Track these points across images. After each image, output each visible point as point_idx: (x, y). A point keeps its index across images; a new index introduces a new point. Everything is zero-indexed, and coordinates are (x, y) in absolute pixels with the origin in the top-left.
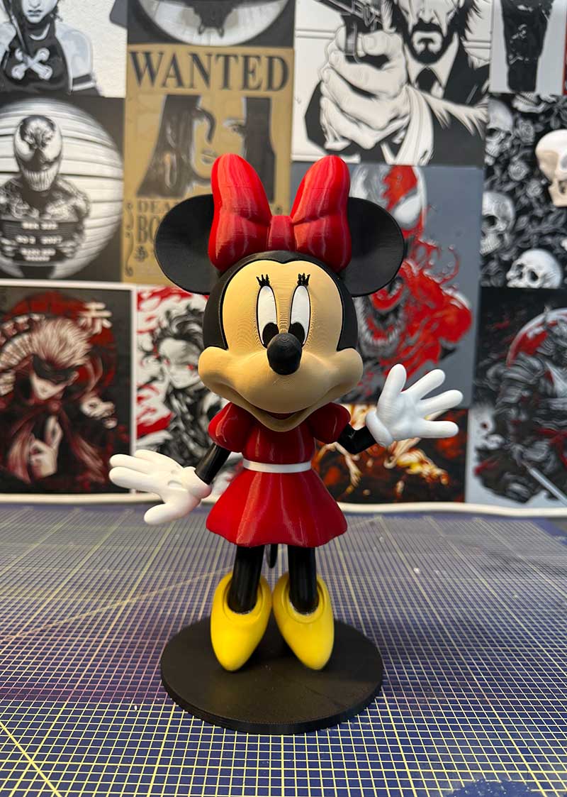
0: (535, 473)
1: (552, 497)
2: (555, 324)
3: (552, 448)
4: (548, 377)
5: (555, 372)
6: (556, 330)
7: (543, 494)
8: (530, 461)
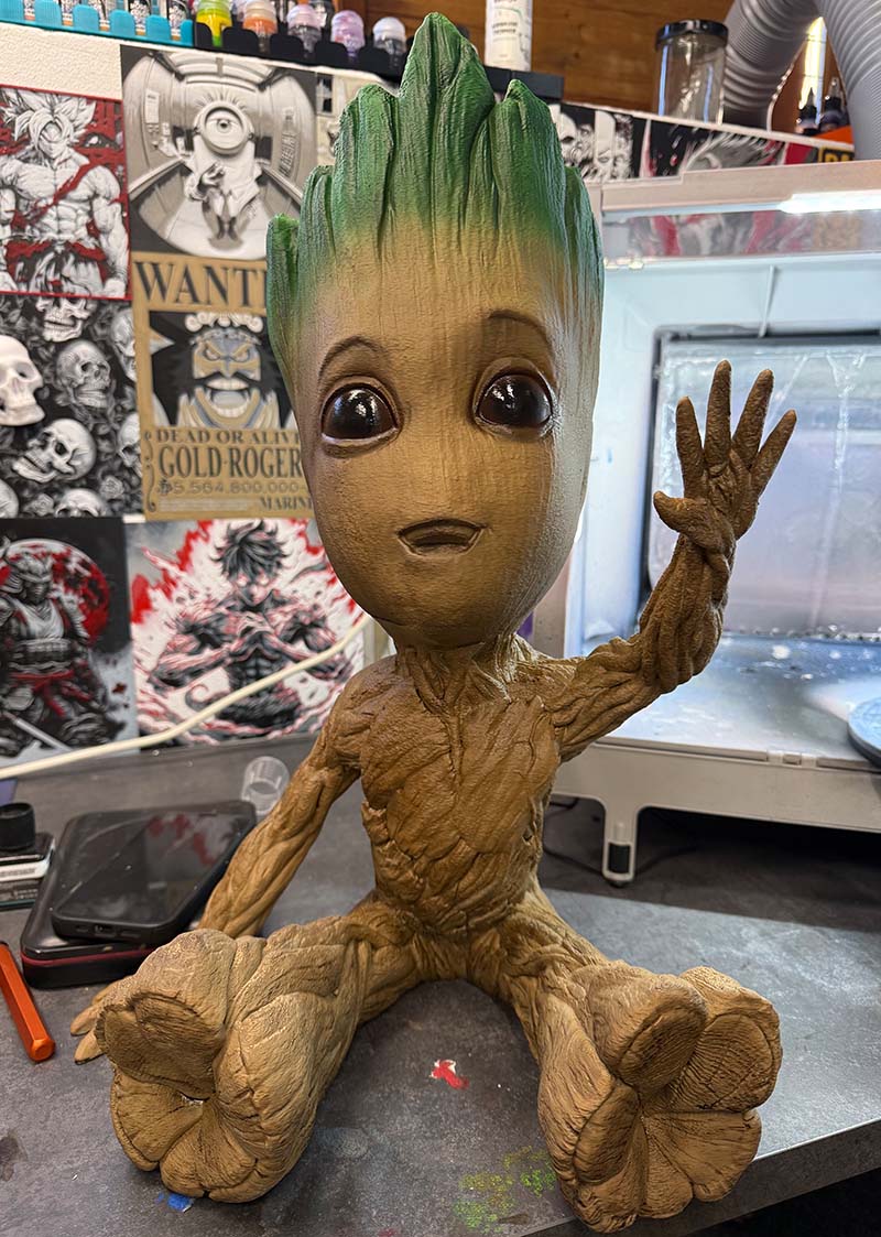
0: (20, 723)
1: (45, 746)
2: (18, 558)
3: (36, 694)
4: (20, 617)
5: (26, 611)
6: (21, 565)
7: (36, 744)
8: (12, 711)
